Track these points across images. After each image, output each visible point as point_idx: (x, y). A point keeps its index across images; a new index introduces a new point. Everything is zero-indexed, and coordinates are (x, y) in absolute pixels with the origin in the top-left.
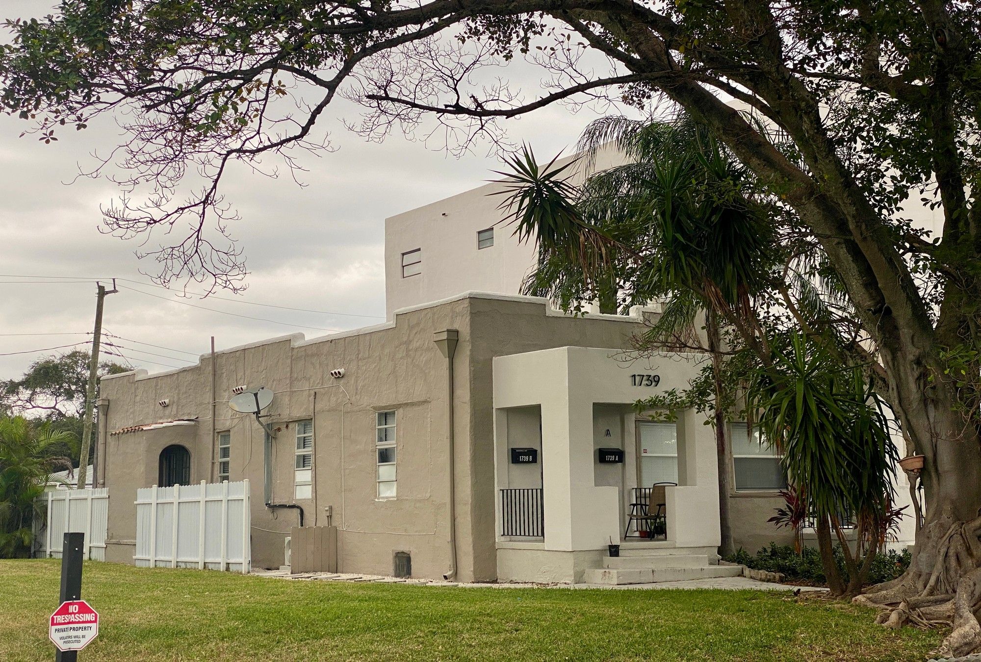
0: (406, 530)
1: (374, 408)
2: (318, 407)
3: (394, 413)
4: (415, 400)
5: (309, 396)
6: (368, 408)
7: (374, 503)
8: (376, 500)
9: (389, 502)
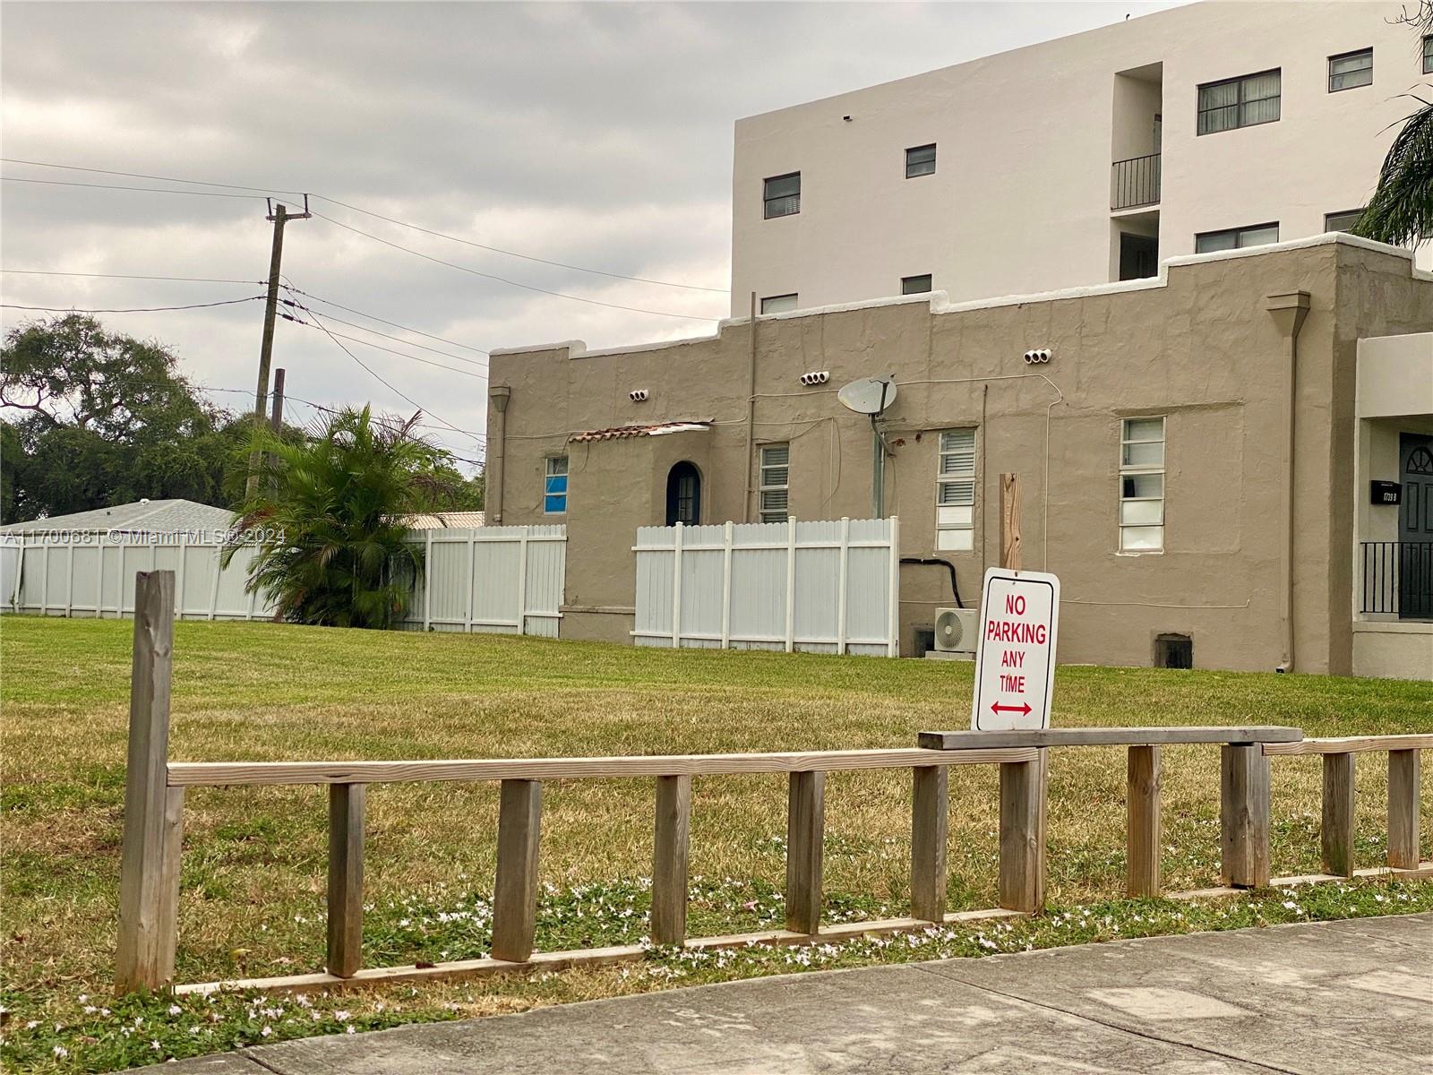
0: (1182, 601)
1: (1119, 413)
2: (992, 408)
3: (1161, 420)
4: (1210, 401)
5: (972, 391)
6: (1105, 411)
7: (1112, 558)
8: (1118, 554)
9: (1145, 558)
